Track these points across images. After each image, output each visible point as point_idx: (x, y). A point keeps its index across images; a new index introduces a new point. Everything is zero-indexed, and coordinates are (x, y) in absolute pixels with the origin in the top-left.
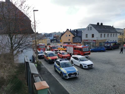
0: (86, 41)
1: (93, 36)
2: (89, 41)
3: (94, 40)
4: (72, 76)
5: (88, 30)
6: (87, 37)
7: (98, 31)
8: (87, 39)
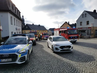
0: (80, 29)
1: (88, 23)
2: (83, 29)
3: (89, 28)
4: (4, 60)
5: (83, 17)
6: (81, 25)
7: (94, 17)
8: (81, 27)
